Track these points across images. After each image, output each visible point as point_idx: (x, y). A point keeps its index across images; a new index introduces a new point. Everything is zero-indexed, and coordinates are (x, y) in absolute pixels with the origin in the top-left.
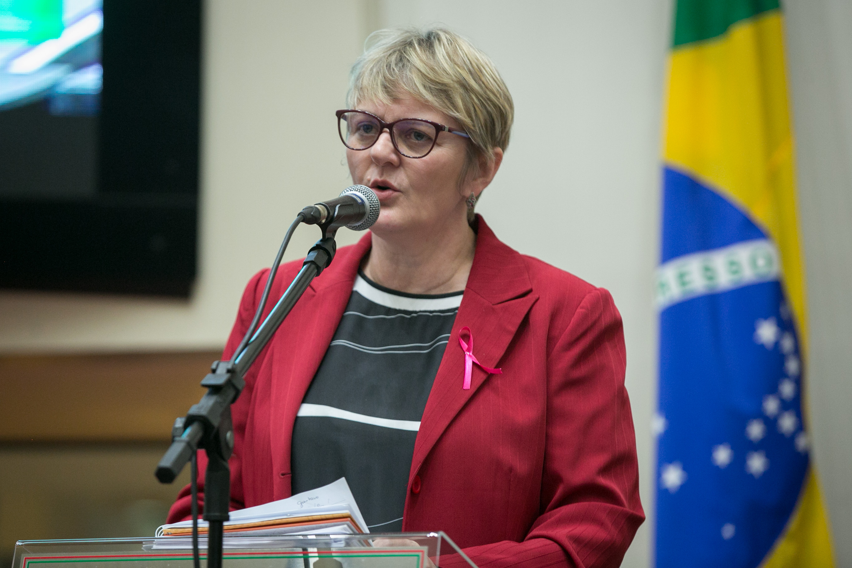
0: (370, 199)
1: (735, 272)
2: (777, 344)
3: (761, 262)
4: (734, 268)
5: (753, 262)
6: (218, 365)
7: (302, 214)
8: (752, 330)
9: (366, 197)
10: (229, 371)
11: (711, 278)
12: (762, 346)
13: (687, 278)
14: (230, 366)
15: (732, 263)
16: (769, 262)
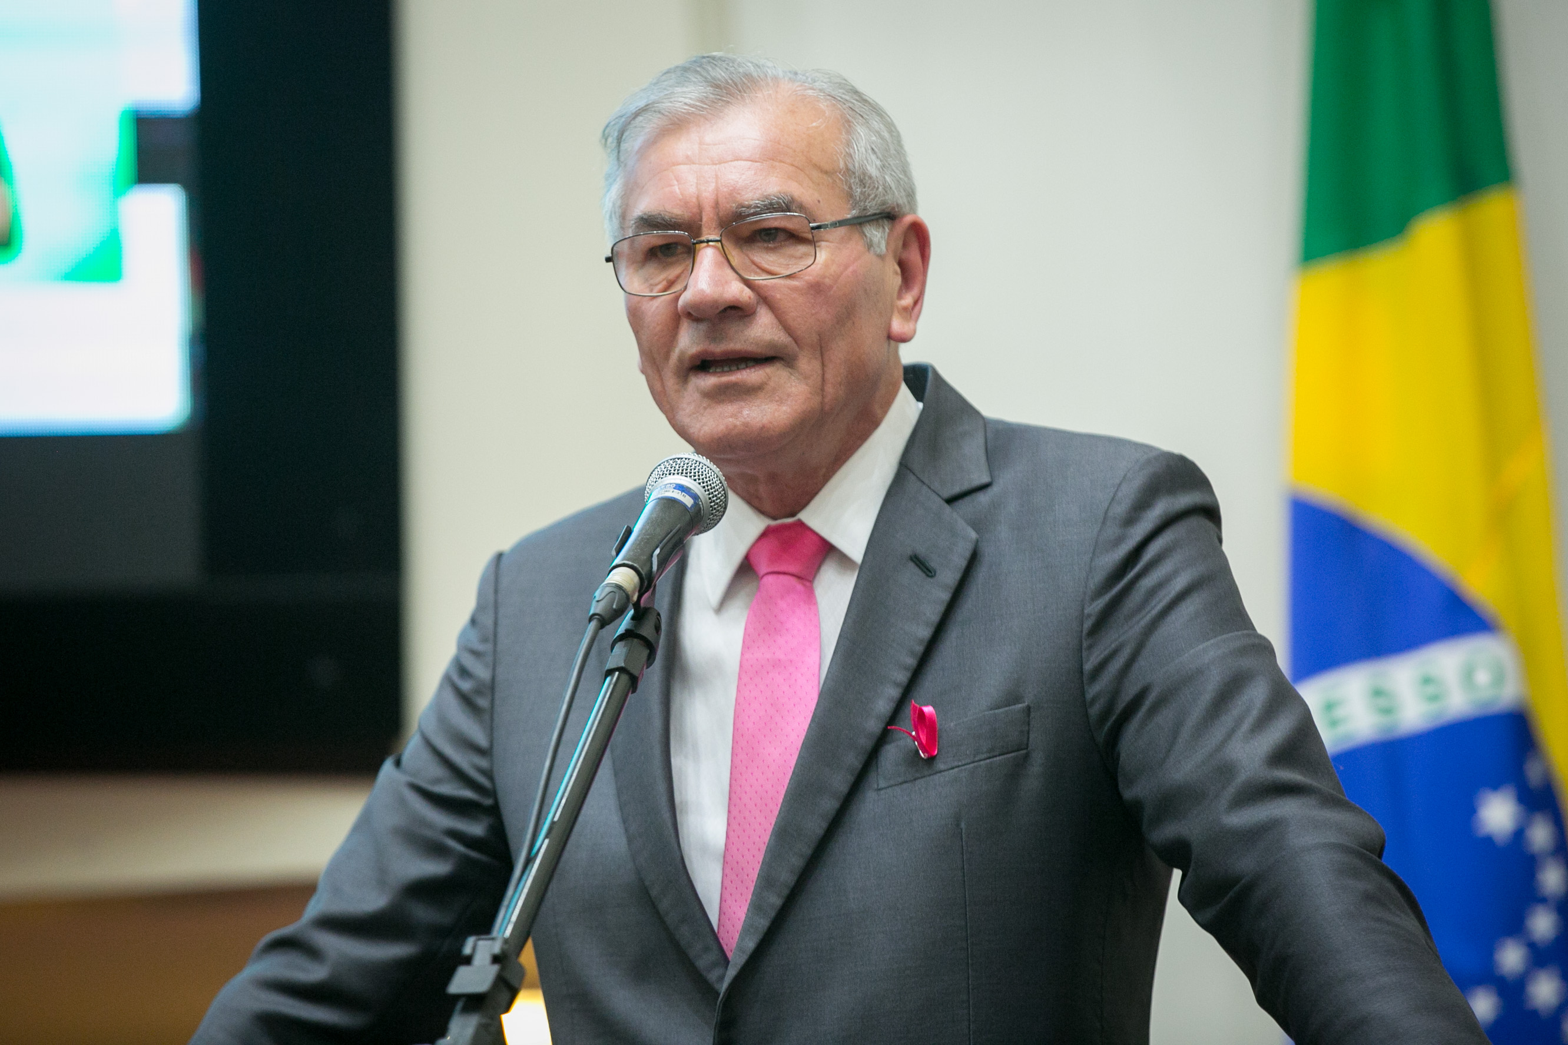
0: (706, 478)
1: (1434, 698)
2: (1519, 835)
3: (1483, 677)
4: (1431, 690)
5: (1468, 675)
6: (474, 948)
7: (597, 617)
8: (1470, 810)
9: (700, 484)
10: (496, 959)
11: (1387, 711)
12: (1488, 841)
13: (1340, 712)
14: (497, 948)
15: (1427, 681)
16: (1499, 678)
